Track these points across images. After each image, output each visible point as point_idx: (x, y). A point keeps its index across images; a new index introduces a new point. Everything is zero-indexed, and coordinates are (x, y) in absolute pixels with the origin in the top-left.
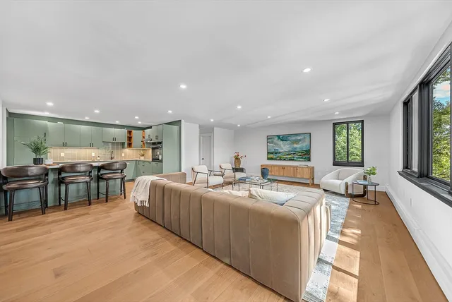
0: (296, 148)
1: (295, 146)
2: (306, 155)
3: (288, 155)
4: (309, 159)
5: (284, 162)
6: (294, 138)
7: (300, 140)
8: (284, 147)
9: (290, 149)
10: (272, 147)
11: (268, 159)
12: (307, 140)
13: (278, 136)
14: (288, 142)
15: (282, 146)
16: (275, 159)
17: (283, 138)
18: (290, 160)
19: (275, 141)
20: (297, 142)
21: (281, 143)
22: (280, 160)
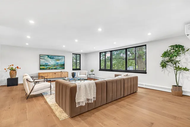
0: (58, 63)
1: (58, 62)
2: (63, 66)
3: (54, 66)
4: (64, 68)
5: (52, 70)
6: (57, 58)
7: (60, 59)
8: (52, 62)
9: (55, 63)
10: (43, 62)
11: (41, 69)
12: (63, 59)
13: (48, 56)
14: (54, 59)
15: (50, 61)
16: (46, 69)
17: (51, 57)
18: (55, 69)
19: (45, 58)
20: (59, 60)
21: (49, 59)
22: (49, 69)
